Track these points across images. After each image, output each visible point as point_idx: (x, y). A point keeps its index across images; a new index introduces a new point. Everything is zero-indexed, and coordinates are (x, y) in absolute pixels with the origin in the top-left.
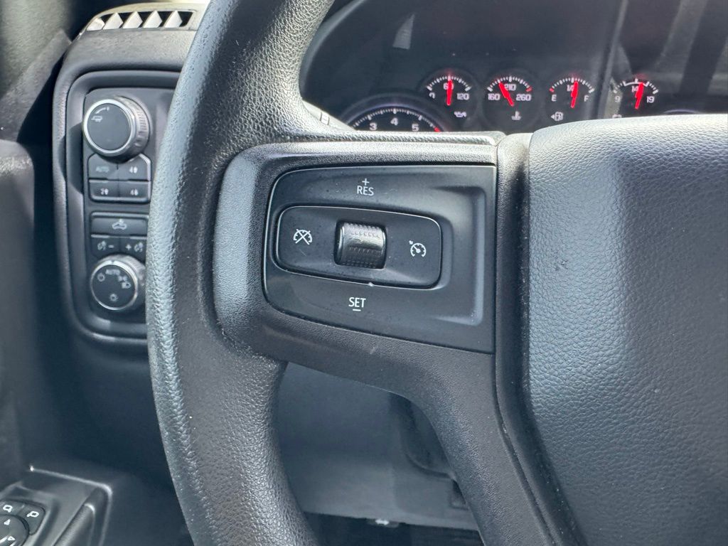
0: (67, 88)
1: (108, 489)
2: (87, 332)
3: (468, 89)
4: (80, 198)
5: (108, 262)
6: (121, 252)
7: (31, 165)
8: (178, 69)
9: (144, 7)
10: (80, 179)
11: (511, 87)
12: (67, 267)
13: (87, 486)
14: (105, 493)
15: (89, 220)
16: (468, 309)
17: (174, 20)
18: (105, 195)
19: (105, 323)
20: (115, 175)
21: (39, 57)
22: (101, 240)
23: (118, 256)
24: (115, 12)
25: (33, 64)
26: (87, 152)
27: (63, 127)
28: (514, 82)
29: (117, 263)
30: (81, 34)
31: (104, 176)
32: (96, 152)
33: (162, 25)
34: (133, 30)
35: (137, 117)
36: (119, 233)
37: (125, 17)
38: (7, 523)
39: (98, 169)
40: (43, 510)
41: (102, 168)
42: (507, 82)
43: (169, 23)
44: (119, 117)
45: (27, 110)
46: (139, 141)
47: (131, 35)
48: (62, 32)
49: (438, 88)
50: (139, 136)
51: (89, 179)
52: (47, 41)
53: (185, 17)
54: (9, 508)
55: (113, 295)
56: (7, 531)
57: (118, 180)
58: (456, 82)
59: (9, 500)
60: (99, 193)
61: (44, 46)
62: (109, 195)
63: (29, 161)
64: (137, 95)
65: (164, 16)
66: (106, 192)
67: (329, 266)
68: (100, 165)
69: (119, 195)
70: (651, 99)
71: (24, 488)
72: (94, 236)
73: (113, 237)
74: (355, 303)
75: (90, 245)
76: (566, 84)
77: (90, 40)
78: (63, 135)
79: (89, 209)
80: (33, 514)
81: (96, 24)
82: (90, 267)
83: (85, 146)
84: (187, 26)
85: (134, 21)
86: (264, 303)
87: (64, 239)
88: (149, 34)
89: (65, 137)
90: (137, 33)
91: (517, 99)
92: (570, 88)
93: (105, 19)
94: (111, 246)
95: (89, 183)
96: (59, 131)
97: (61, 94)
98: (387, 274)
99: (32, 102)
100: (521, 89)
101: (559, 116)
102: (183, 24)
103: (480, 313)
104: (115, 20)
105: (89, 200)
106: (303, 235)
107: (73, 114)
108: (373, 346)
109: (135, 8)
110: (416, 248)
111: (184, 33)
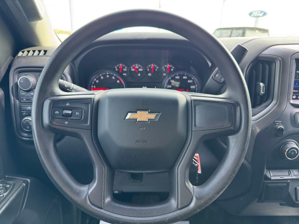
0: (13, 73)
1: (29, 180)
2: (21, 137)
3: (126, 68)
4: (18, 102)
5: (26, 118)
7: (3, 93)
8: (43, 68)
10: (17, 96)
11: (137, 67)
12: (14, 120)
13: (22, 180)
14: (28, 181)
15: (20, 107)
16: (87, 123)
17: (42, 53)
18: (24, 100)
19: (26, 135)
20: (27, 95)
21: (5, 64)
22: (24, 112)
23: (29, 116)
24: (26, 51)
25: (3, 66)
26: (19, 89)
27: (12, 83)
28: (138, 66)
29: (28, 118)
30: (16, 57)
31: (24, 95)
32: (21, 89)
33: (39, 54)
34: (30, 56)
35: (32, 81)
36: (29, 110)
37: (28, 52)
38: (1, 188)
39: (22, 94)
40: (10, 185)
42: (136, 66)
43: (41, 54)
44: (27, 81)
45: (2, 78)
46: (33, 86)
47: (30, 58)
48: (11, 56)
49: (118, 67)
50: (33, 85)
51: (20, 96)
52: (7, 59)
53: (45, 52)
54: (1, 185)
55: (28, 127)
56: (1, 189)
57: (28, 96)
58: (123, 66)
59: (1, 183)
60: (23, 100)
61: (6, 61)
62: (26, 100)
63: (3, 92)
64: (32, 74)
65: (40, 51)
66: (25, 99)
67: (62, 117)
68: (23, 93)
69: (28, 100)
70: (172, 70)
71: (5, 181)
72: (22, 111)
73: (27, 111)
74: (66, 123)
75: (21, 114)
76: (151, 66)
77: (19, 59)
78: (12, 85)
79: (20, 104)
80: (8, 186)
81: (20, 54)
82: (21, 120)
83: (18, 88)
84: (45, 55)
85: (31, 53)
86: (50, 123)
87: (14, 112)
88: (35, 58)
89: (13, 86)
90: (32, 57)
91: (139, 70)
92: (152, 67)
93: (23, 52)
94: (27, 114)
95: (20, 98)
96: (11, 84)
97: (11, 75)
98: (72, 118)
99: (3, 76)
100: (140, 68)
101: (150, 75)
102: (45, 54)
103: (89, 123)
104: (26, 52)
105: (20, 102)
106: (57, 112)
107: (15, 79)
108: (69, 130)
109: (31, 49)
110: (77, 113)
111: (44, 57)
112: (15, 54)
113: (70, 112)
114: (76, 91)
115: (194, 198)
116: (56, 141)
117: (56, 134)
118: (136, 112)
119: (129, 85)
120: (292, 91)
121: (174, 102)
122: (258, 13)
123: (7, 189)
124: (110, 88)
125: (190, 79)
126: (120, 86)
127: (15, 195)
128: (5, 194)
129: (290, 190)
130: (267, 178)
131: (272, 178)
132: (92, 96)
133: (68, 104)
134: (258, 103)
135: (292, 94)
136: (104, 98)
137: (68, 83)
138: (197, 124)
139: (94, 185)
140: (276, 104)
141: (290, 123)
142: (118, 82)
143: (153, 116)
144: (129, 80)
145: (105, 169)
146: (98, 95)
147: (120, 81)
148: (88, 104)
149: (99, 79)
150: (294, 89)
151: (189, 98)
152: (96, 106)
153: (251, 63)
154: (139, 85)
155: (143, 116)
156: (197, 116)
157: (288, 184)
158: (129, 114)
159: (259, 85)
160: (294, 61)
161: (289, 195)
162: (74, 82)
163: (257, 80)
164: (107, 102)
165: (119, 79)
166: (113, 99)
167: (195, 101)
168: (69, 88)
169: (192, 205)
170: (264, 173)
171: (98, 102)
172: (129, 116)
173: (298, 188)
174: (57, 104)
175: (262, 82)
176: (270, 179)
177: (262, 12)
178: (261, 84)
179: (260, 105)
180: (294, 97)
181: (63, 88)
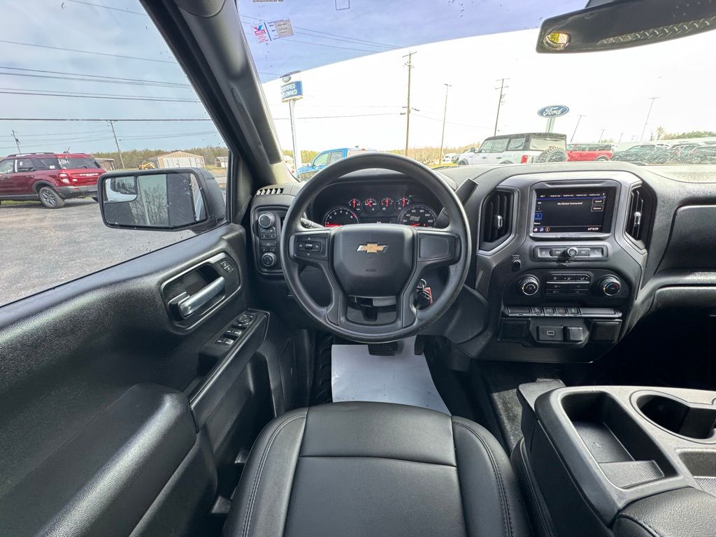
0: (254, 211)
1: (268, 313)
2: (261, 273)
3: (360, 203)
4: (258, 239)
5: (266, 254)
6: (269, 252)
7: (245, 231)
8: (288, 207)
9: (266, 188)
10: (258, 233)
11: (371, 202)
12: (255, 256)
13: (263, 312)
15: (261, 244)
17: (279, 191)
19: (266, 270)
20: (267, 232)
22: (264, 249)
24: (263, 189)
26: (259, 227)
28: (371, 200)
29: (268, 254)
30: (255, 196)
31: (264, 233)
32: (261, 227)
33: (276, 192)
34: (269, 195)
35: (271, 218)
36: (268, 247)
37: (266, 190)
40: (253, 316)
41: (263, 231)
42: (369, 200)
43: (278, 193)
44: (267, 218)
46: (272, 224)
49: (351, 202)
51: (260, 233)
52: (247, 198)
53: (282, 190)
55: (268, 262)
58: (356, 201)
60: (263, 237)
64: (271, 212)
65: (276, 190)
66: (265, 236)
67: (305, 250)
69: (268, 237)
70: (408, 203)
71: (249, 312)
72: (262, 248)
74: (308, 254)
75: (261, 250)
77: (258, 198)
79: (261, 241)
80: (251, 317)
81: (259, 192)
82: (261, 256)
83: (259, 225)
85: (269, 191)
86: (295, 255)
87: (254, 249)
88: (273, 196)
89: (254, 223)
91: (373, 205)
92: (386, 201)
93: (261, 191)
94: (267, 250)
95: (260, 235)
96: (252, 222)
97: (252, 212)
98: (313, 250)
100: (374, 202)
101: (384, 209)
102: (281, 192)
103: (326, 255)
104: (264, 191)
105: (260, 239)
106: (301, 246)
107: (256, 217)
108: (311, 260)
109: (268, 187)
110: (317, 246)
111: (282, 196)
112: (253, 193)
113: (311, 245)
114: (313, 227)
115: (417, 320)
116: (300, 271)
117: (300, 264)
118: (366, 245)
119: (363, 221)
120: (532, 223)
121: (400, 236)
122: (553, 110)
123: (251, 319)
124: (343, 224)
125: (428, 212)
126: (353, 222)
127: (258, 324)
128: (251, 323)
129: (530, 329)
130: (504, 315)
131: (510, 315)
132: (329, 232)
133: (309, 239)
134: (496, 236)
135: (532, 227)
136: (339, 234)
137: (306, 221)
138: (421, 255)
139: (332, 307)
140: (514, 237)
141: (528, 258)
142: (352, 217)
143: (381, 248)
144: (363, 215)
145: (341, 296)
146: (334, 230)
147: (354, 217)
148: (325, 238)
149: (332, 215)
150: (535, 221)
151: (415, 232)
152: (332, 240)
153: (488, 195)
154: (373, 220)
155: (373, 248)
156: (422, 248)
157: (529, 322)
158: (361, 247)
159: (497, 218)
160: (534, 192)
161: (530, 333)
162: (309, 218)
163: (495, 213)
164: (341, 236)
165: (352, 215)
166: (346, 234)
167: (420, 234)
168: (307, 225)
169: (415, 324)
170: (500, 310)
171: (334, 236)
172: (360, 248)
173: (540, 327)
174: (301, 239)
175: (500, 215)
176: (508, 316)
177: (560, 107)
178: (499, 217)
179: (497, 239)
180: (536, 230)
181: (304, 225)
